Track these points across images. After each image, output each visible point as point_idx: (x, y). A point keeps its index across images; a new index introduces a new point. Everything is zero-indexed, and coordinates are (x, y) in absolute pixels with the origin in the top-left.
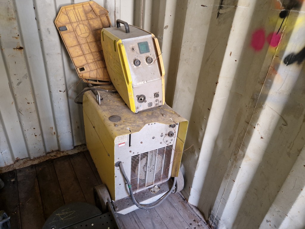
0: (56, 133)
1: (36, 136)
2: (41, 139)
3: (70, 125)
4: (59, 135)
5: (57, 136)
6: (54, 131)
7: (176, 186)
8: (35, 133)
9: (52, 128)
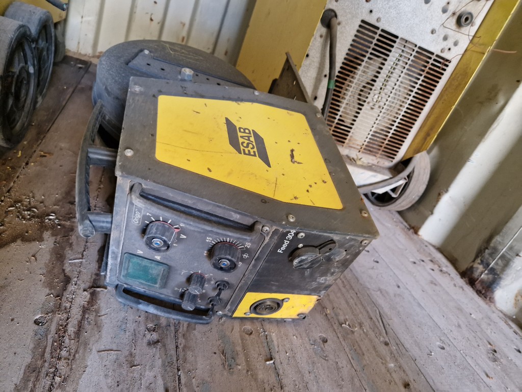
1: (151, 20)
6: (184, 33)
7: (409, 177)
8: (152, 14)
9: (184, 25)
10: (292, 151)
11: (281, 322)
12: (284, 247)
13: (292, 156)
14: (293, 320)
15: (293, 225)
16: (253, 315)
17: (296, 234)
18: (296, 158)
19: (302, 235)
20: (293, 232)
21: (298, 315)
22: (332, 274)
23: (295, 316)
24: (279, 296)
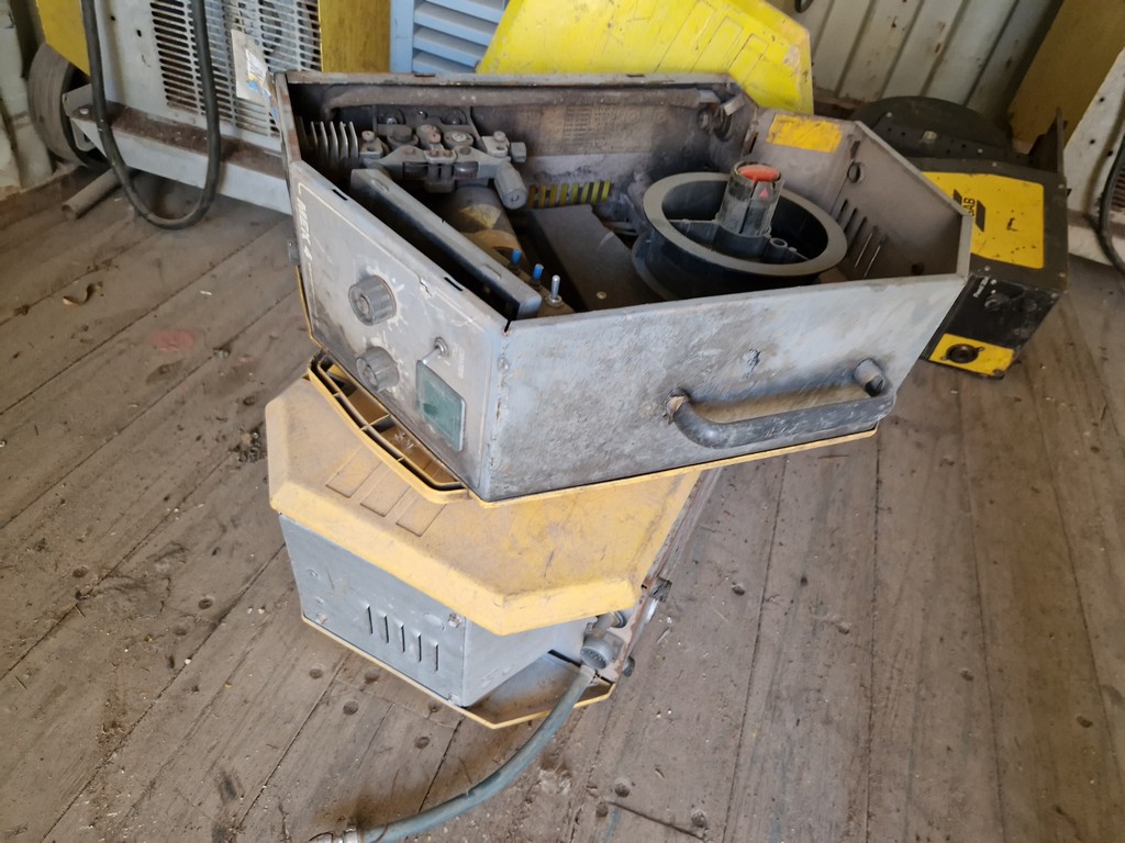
0: (941, 49)
1: (894, 26)
2: (896, 44)
3: (993, 38)
4: (947, 56)
5: (939, 62)
6: (942, 39)
8: (896, 18)
9: (944, 26)
10: (1012, 220)
11: (976, 375)
12: (979, 292)
13: (1010, 224)
14: (989, 377)
15: (987, 274)
16: (949, 362)
17: (990, 281)
18: (1013, 227)
19: (994, 282)
20: (987, 279)
21: (995, 371)
22: (1026, 326)
23: (990, 372)
24: (975, 344)
